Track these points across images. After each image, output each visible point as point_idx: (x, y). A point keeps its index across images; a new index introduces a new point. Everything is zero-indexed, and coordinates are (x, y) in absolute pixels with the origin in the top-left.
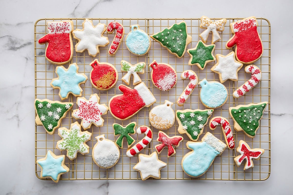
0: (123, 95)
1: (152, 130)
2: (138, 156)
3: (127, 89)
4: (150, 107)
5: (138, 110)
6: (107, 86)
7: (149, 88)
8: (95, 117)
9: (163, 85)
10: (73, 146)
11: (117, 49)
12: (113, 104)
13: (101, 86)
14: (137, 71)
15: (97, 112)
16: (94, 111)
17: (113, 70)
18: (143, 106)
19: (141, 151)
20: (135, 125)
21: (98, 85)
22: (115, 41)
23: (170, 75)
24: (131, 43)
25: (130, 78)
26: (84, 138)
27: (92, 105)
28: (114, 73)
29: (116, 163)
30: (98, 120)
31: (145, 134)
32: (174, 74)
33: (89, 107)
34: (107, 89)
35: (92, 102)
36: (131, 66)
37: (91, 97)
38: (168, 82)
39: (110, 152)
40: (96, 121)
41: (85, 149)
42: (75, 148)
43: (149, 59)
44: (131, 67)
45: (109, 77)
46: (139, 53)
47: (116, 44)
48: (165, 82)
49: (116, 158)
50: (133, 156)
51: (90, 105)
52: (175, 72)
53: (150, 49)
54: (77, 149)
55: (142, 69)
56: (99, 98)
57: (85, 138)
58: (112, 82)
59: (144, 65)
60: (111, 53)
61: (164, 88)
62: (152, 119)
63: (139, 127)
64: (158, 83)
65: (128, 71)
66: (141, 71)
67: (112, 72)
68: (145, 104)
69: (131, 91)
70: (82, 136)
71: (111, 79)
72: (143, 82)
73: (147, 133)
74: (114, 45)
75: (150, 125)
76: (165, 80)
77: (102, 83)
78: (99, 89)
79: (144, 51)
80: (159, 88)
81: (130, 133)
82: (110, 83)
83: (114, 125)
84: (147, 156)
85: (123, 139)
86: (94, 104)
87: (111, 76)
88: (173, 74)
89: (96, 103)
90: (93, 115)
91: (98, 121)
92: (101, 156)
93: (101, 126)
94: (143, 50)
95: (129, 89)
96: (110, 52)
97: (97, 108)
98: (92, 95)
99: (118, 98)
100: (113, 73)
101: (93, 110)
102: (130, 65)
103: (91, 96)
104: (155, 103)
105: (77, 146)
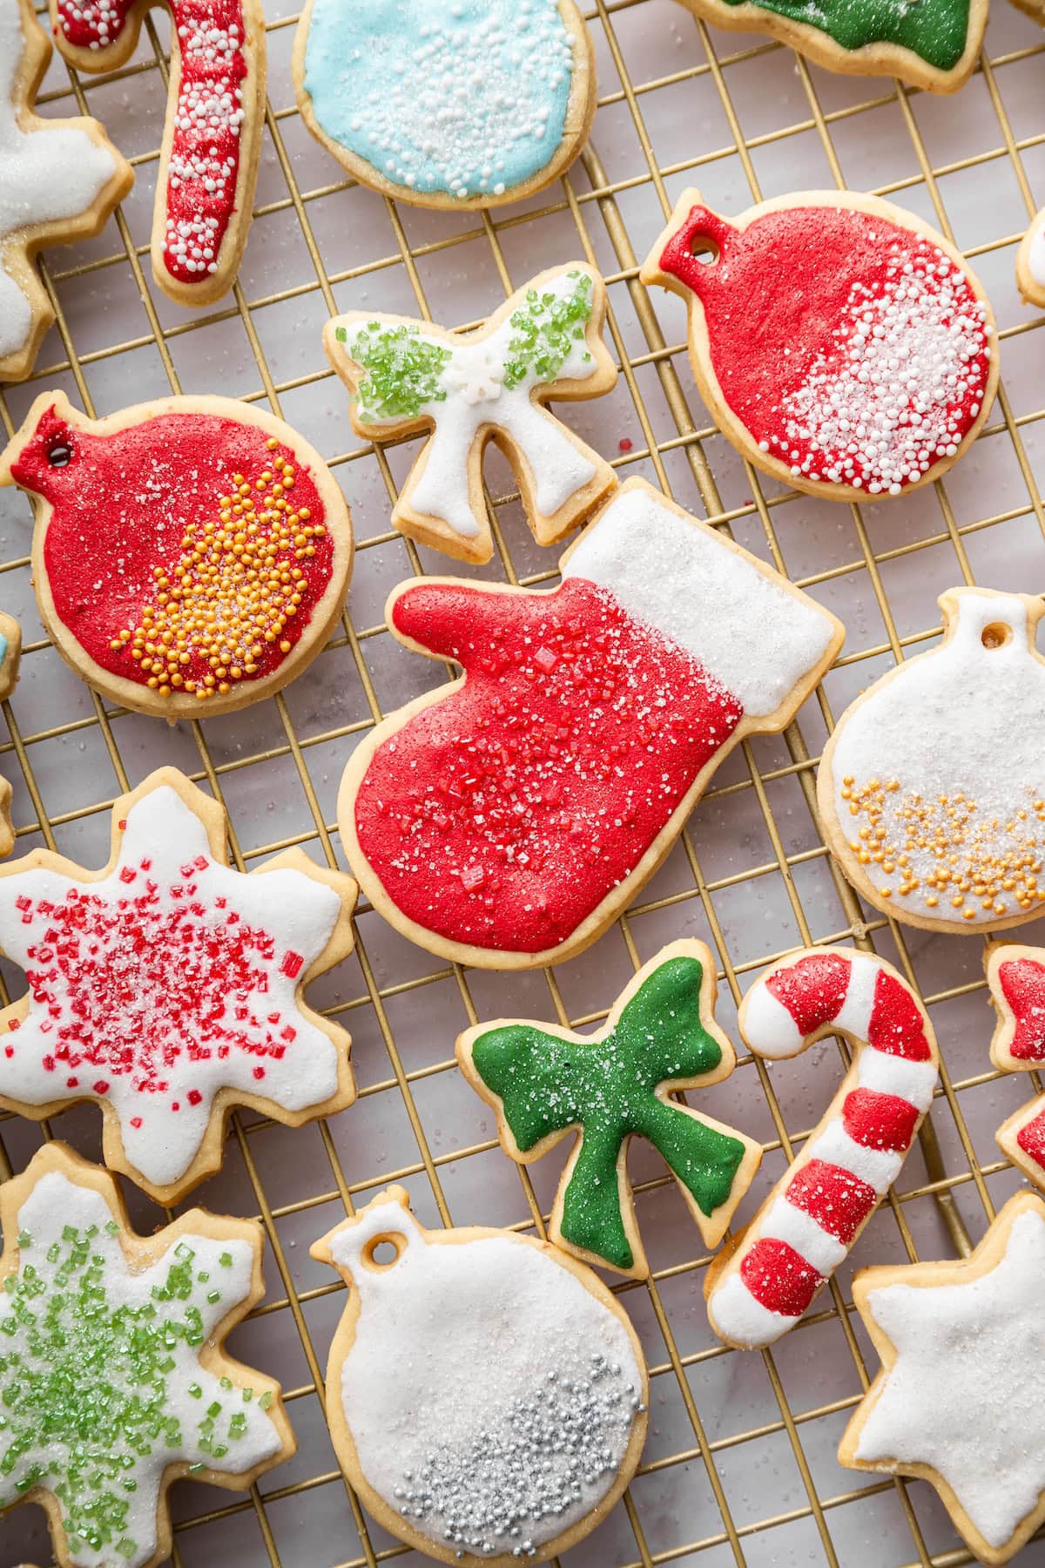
0: (457, 685)
1: (900, 968)
2: (851, 1309)
3: (480, 602)
4: (794, 722)
5: (675, 801)
6: (259, 638)
7: (716, 526)
8: (244, 1026)
9: (860, 431)
10: (97, 1420)
11: (238, 203)
12: (384, 814)
13: (197, 667)
14: (532, 378)
15: (245, 965)
16: (207, 963)
17: (272, 451)
18: (724, 733)
19: (857, 1235)
20: (697, 969)
21: (156, 667)
22: (186, 123)
23: (899, 294)
24: (373, 96)
25: (484, 485)
26: (184, 1296)
27: (166, 906)
28: (288, 481)
29: (633, 1461)
30: (278, 1040)
31: (844, 1041)
32: (943, 270)
33: (137, 933)
34: (274, 675)
35: (146, 866)
36: (446, 346)
37: (122, 825)
38: (912, 384)
39: (522, 1358)
40: (266, 1061)
41: (239, 1418)
42: (121, 1447)
43: (613, 218)
44: (458, 351)
45: (248, 540)
46: (486, 170)
47: (213, 151)
48: (879, 391)
49: (613, 1404)
50: (791, 1320)
51: (142, 903)
52: (949, 251)
53: (594, 104)
54: (145, 1451)
55: (578, 335)
56: (214, 808)
57: (199, 1293)
58: (302, 584)
59: (585, 284)
60: (191, 265)
61: (884, 462)
62: (866, 838)
63: (759, 975)
64: (804, 423)
65: (433, 409)
66: (574, 365)
67: (266, 475)
68: (735, 709)
69: (537, 612)
70: (162, 1284)
71: (278, 555)
72: (634, 480)
73: (856, 1012)
74: (187, 171)
75: (859, 929)
76: (866, 365)
77: (200, 630)
78: (184, 703)
79: (540, 130)
80: (832, 473)
81: (678, 1075)
82: (278, 599)
83: (477, 1043)
84: (947, 1268)
85: (621, 1172)
86: (186, 883)
87: (263, 516)
88: (937, 277)
89: (202, 864)
90: (207, 1007)
91: (279, 1053)
92: (445, 1437)
93: (339, 1103)
94: (526, 127)
95: (515, 599)
96: (169, 259)
97: (224, 914)
98: (120, 802)
99: (421, 740)
100: (277, 487)
101: (192, 956)
102: (431, 335)
103: (116, 816)
104: (835, 664)
105: (135, 1416)
